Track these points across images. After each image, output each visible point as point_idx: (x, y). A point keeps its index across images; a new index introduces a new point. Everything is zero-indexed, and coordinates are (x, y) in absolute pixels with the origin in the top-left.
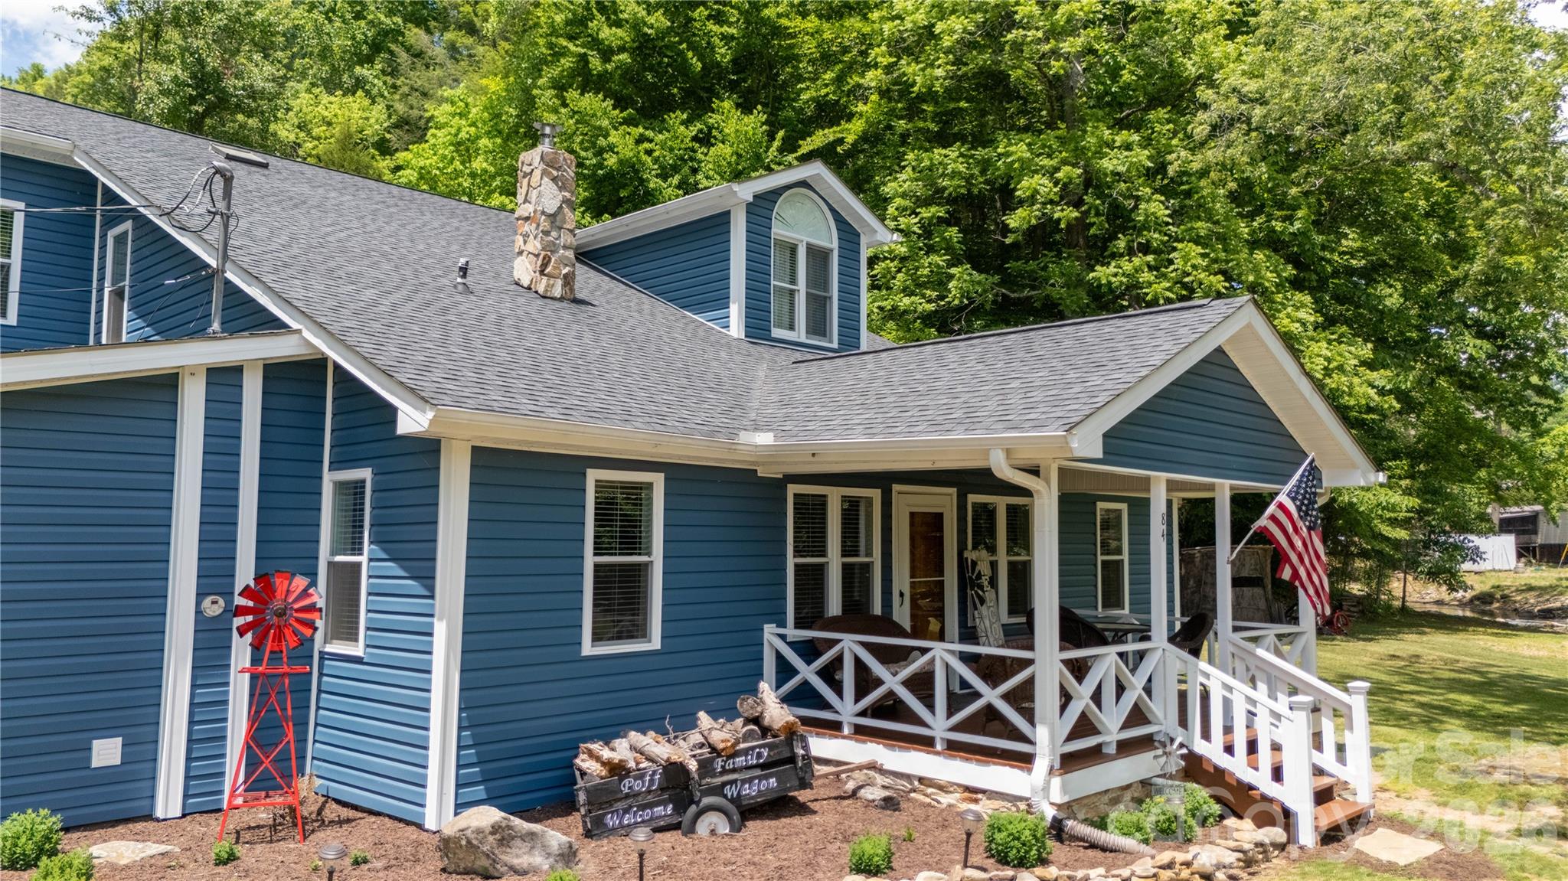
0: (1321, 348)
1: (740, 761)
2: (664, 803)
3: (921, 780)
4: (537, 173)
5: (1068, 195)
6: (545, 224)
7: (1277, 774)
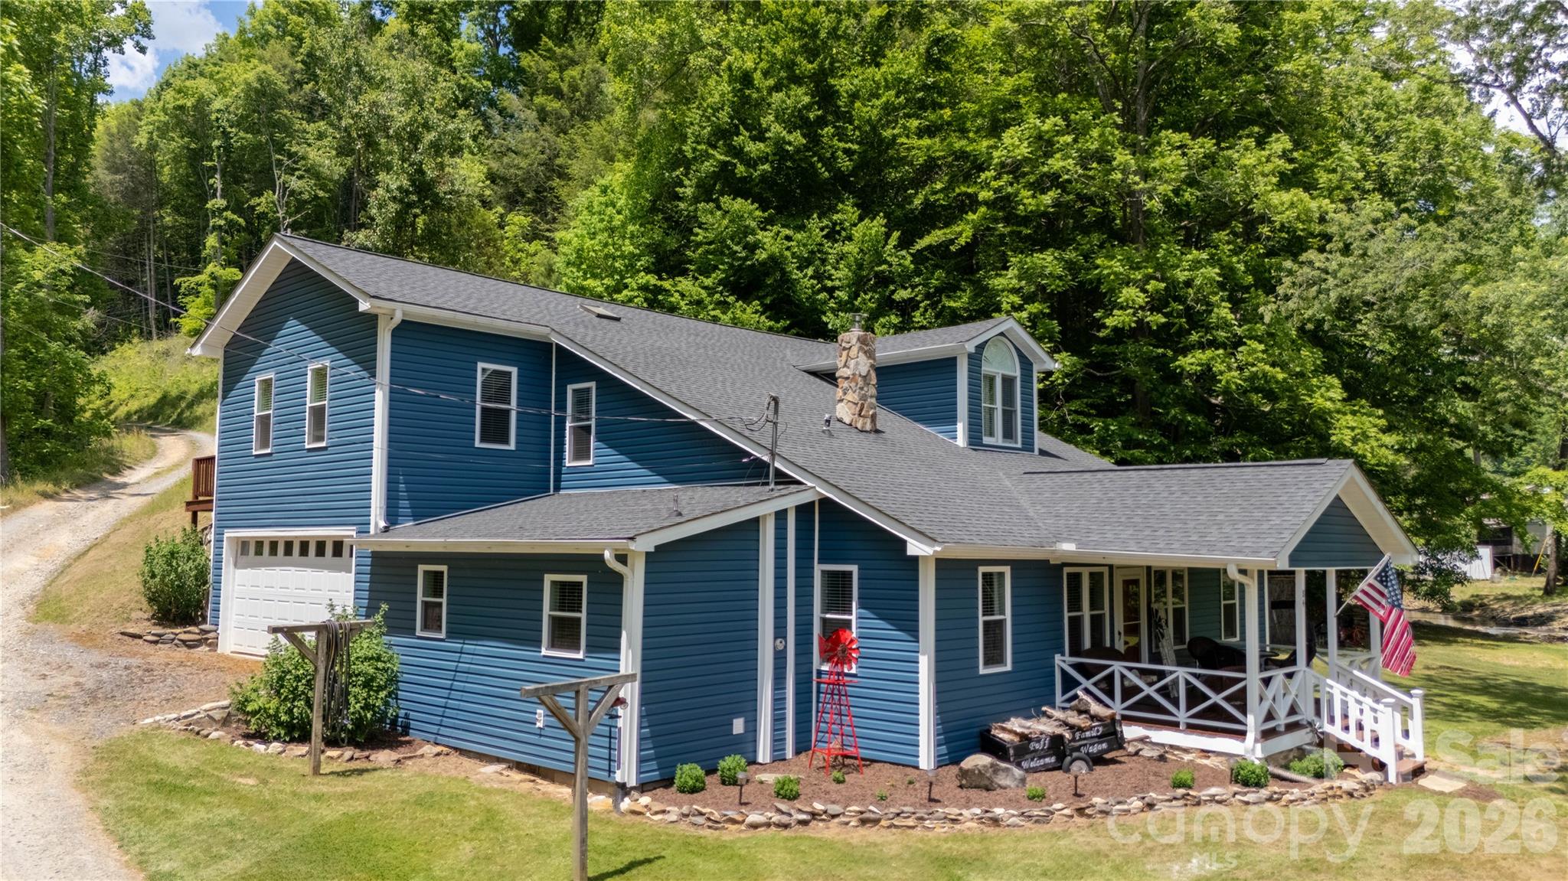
0: (1350, 420)
1: (1088, 734)
2: (1050, 756)
3: (1171, 747)
4: (855, 350)
5: (1157, 304)
6: (861, 383)
7: (1376, 741)
